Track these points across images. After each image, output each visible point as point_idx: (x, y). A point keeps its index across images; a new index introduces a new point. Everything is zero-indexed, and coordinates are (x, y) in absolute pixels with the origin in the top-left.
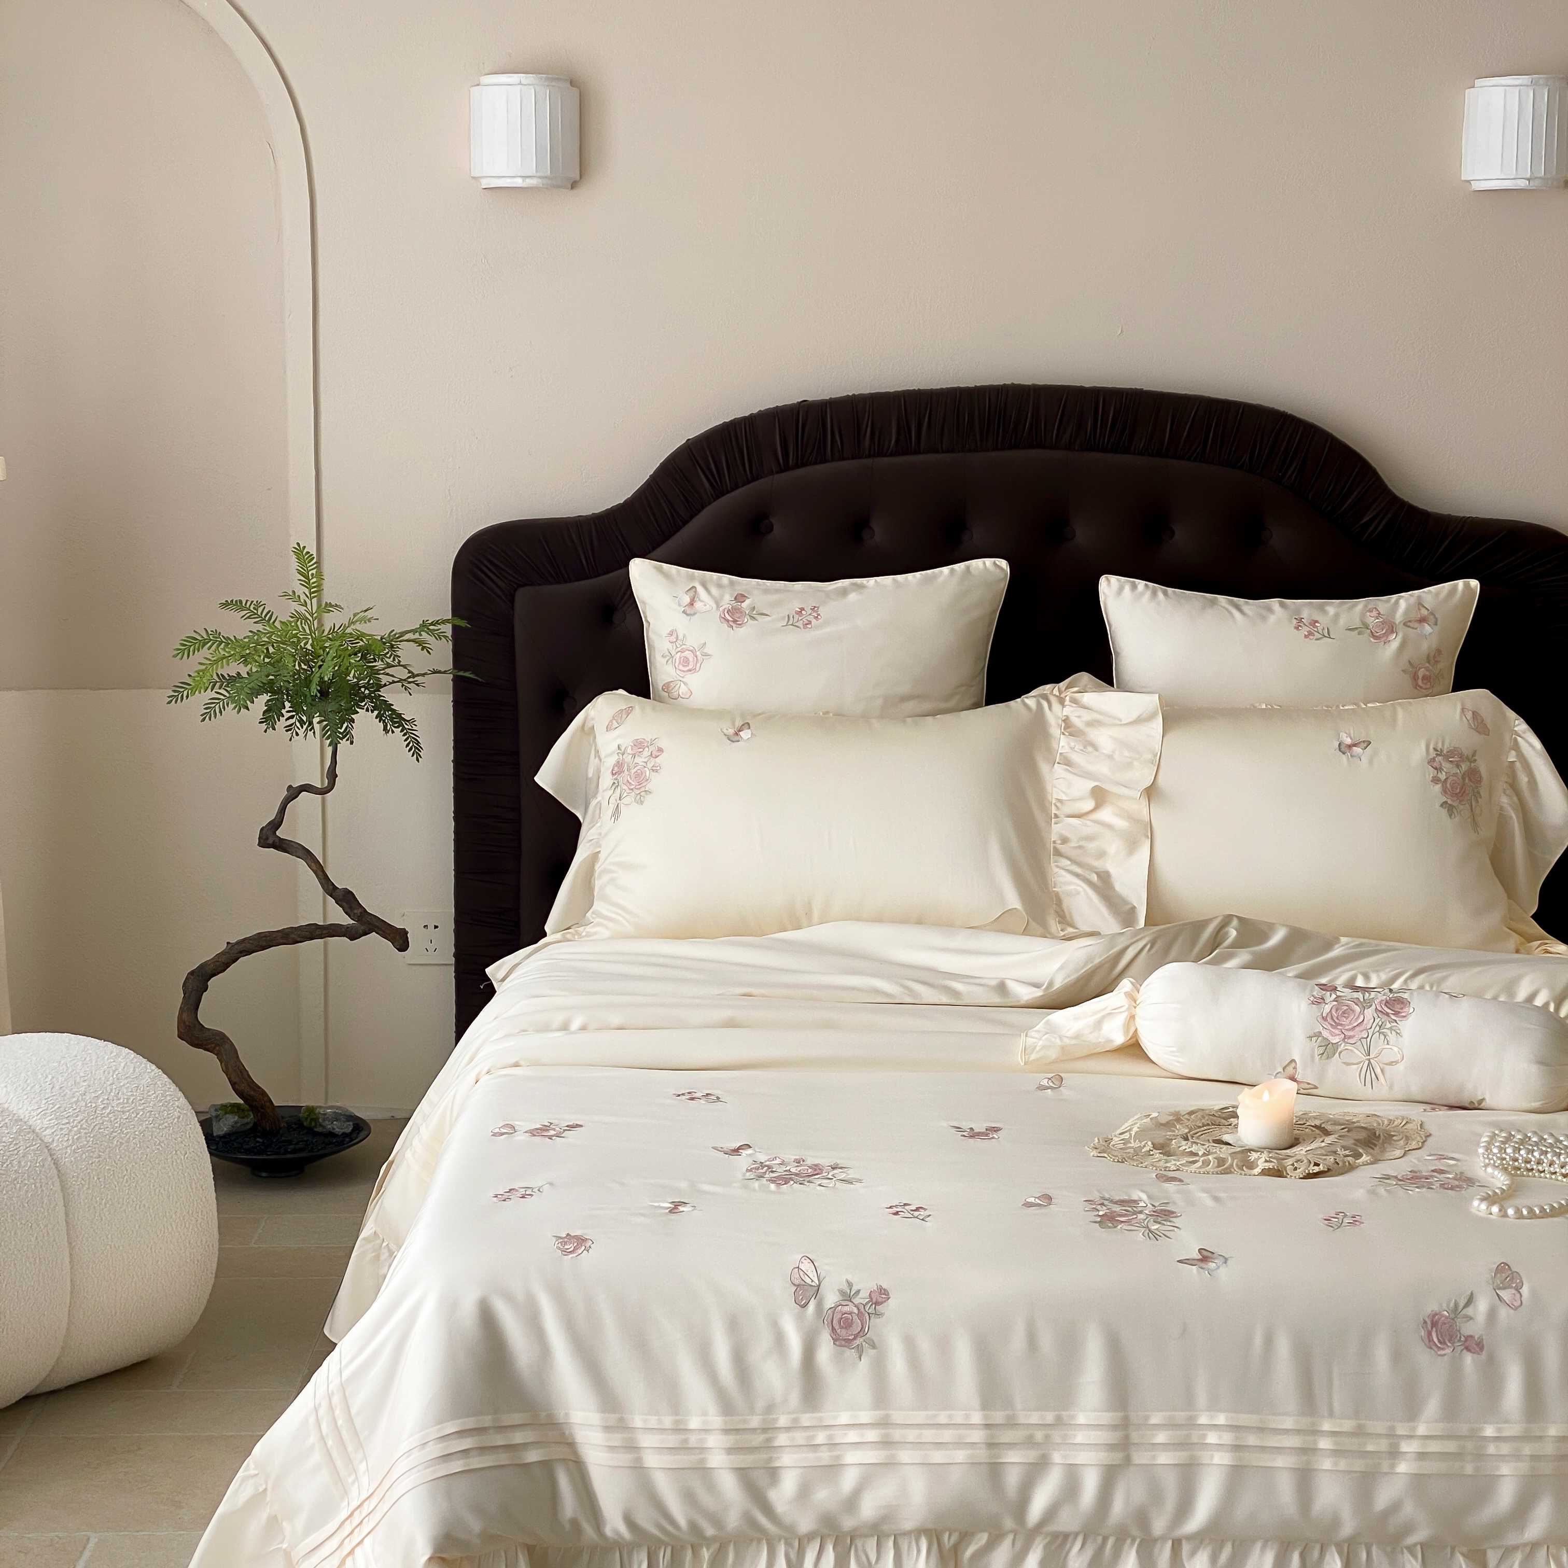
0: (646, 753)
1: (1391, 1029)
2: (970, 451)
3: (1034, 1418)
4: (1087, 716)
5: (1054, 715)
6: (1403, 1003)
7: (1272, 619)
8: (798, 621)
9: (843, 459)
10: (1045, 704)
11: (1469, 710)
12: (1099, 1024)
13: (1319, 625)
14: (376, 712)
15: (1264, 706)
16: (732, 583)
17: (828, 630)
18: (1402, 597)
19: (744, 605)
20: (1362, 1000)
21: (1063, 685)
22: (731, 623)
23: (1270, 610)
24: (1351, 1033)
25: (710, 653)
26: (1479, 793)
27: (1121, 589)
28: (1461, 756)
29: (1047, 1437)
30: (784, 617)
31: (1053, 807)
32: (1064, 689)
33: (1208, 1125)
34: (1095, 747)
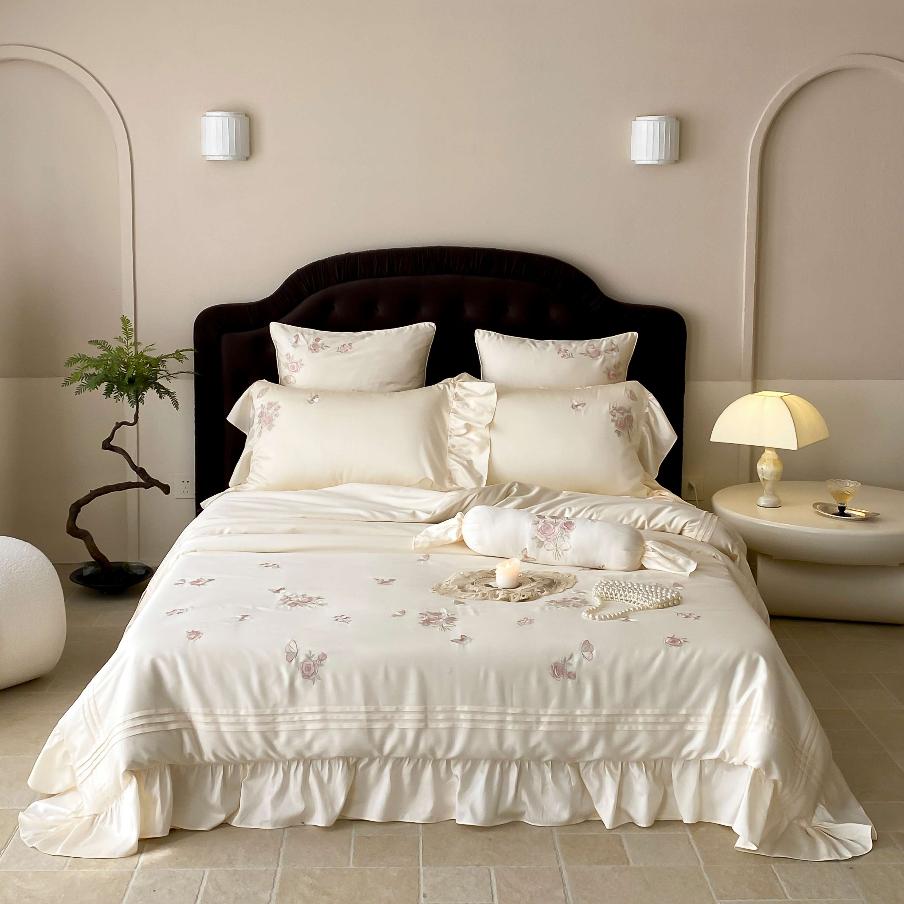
0: (273, 408)
1: (565, 535)
2: (420, 275)
3: (387, 709)
4: (465, 392)
5: (451, 392)
6: (571, 525)
7: (548, 349)
8: (343, 350)
9: (365, 278)
10: (447, 387)
11: (628, 390)
12: (446, 532)
13: (568, 352)
14: (156, 390)
15: (542, 388)
16: (314, 332)
17: (354, 354)
18: (604, 339)
19: (319, 343)
20: (554, 523)
21: (455, 378)
22: (313, 351)
23: (548, 345)
24: (549, 537)
25: (304, 363)
26: (632, 426)
28: (624, 410)
29: (392, 717)
30: (336, 348)
31: (449, 432)
32: (456, 380)
33: (484, 577)
34: (468, 405)
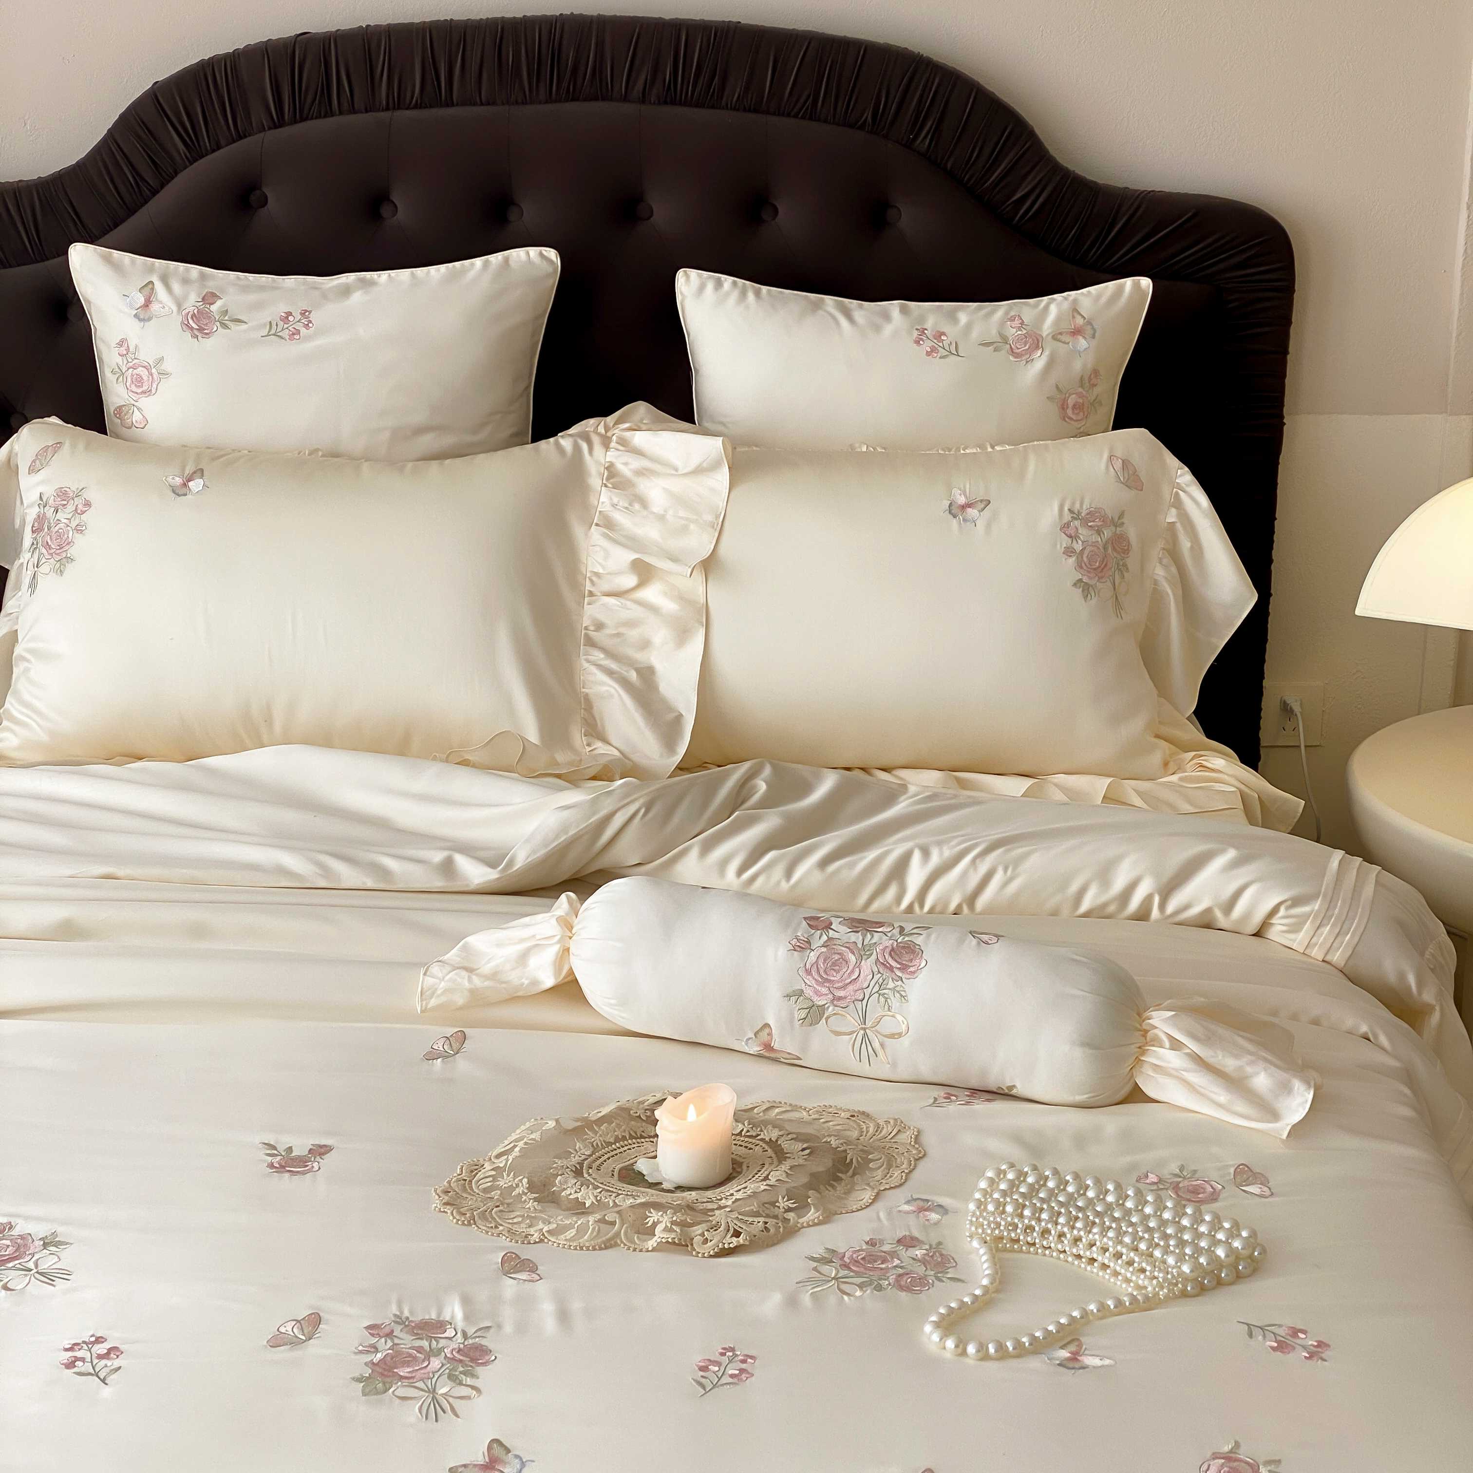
0: (71, 508)
1: (893, 988)
2: (517, 103)
4: (637, 463)
5: (595, 460)
6: (913, 952)
7: (888, 330)
8: (283, 330)
9: (353, 111)
10: (585, 446)
11: (1118, 458)
13: (945, 338)
15: (864, 449)
17: (320, 342)
18: (1053, 300)
19: (214, 307)
20: (860, 946)
21: (610, 419)
22: (196, 333)
23: (887, 317)
24: (841, 993)
25: (169, 370)
27: (702, 288)
28: (1104, 518)
30: (265, 325)
31: (588, 582)
32: (611, 425)
34: (643, 503)
